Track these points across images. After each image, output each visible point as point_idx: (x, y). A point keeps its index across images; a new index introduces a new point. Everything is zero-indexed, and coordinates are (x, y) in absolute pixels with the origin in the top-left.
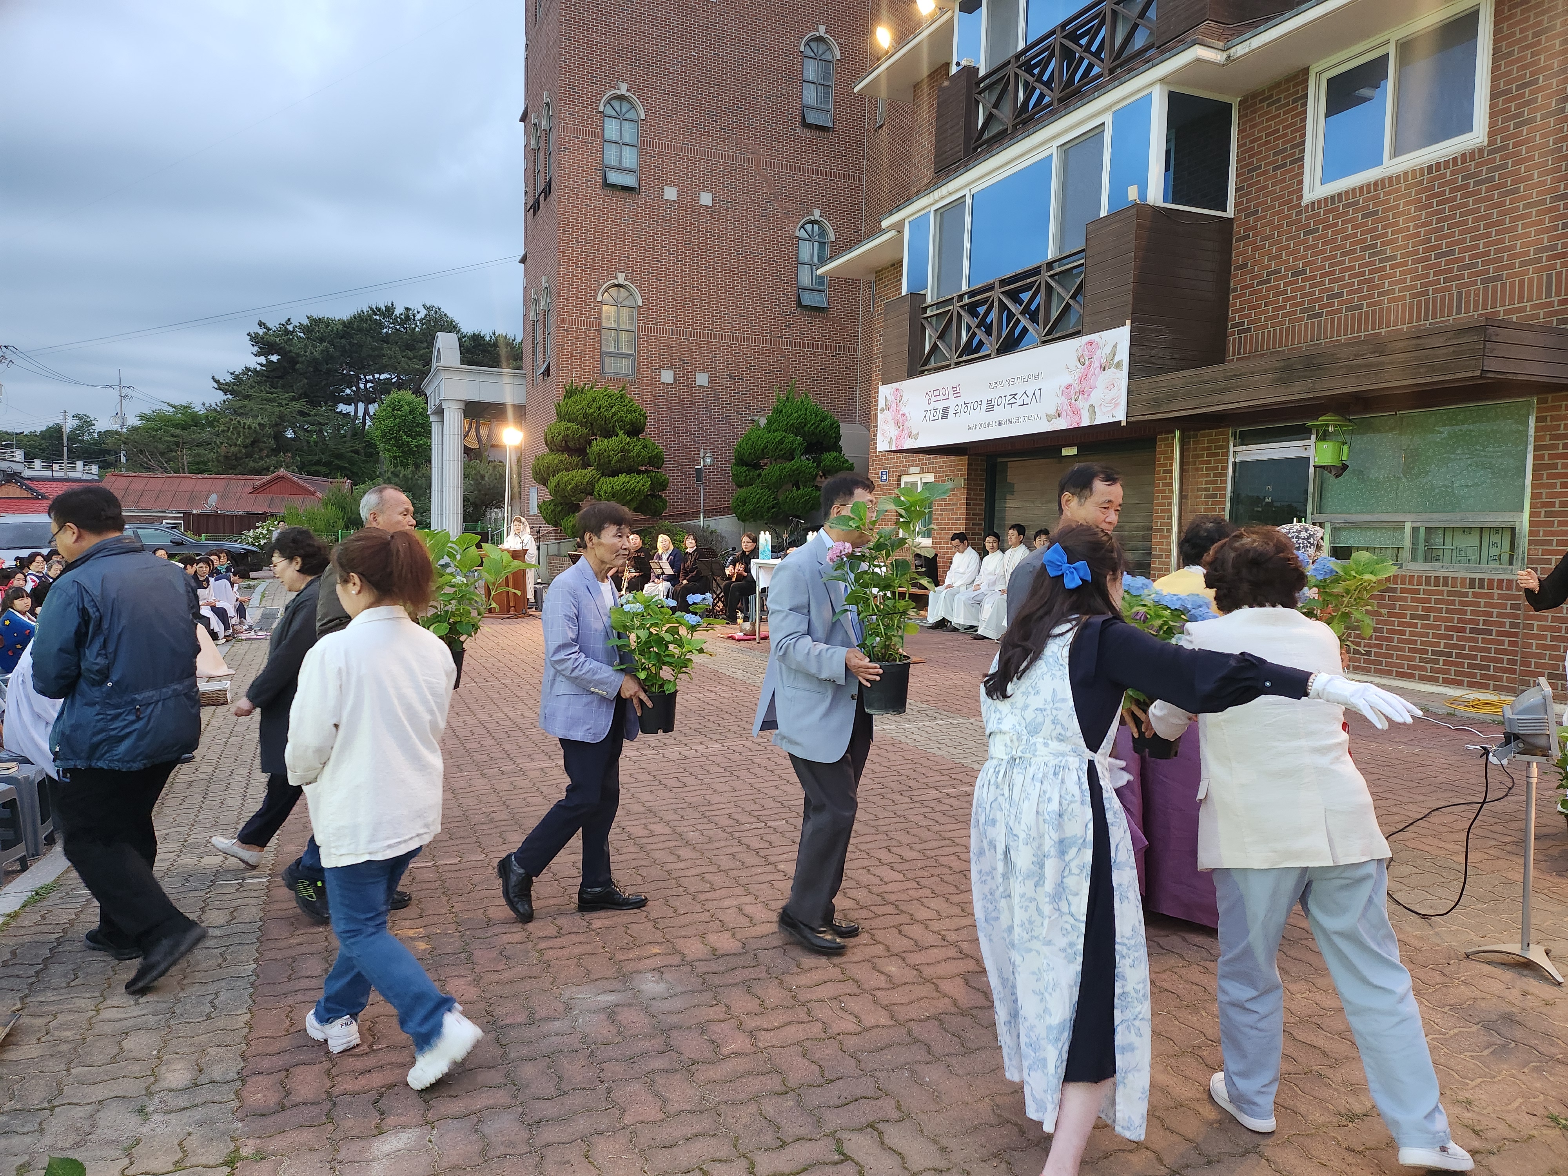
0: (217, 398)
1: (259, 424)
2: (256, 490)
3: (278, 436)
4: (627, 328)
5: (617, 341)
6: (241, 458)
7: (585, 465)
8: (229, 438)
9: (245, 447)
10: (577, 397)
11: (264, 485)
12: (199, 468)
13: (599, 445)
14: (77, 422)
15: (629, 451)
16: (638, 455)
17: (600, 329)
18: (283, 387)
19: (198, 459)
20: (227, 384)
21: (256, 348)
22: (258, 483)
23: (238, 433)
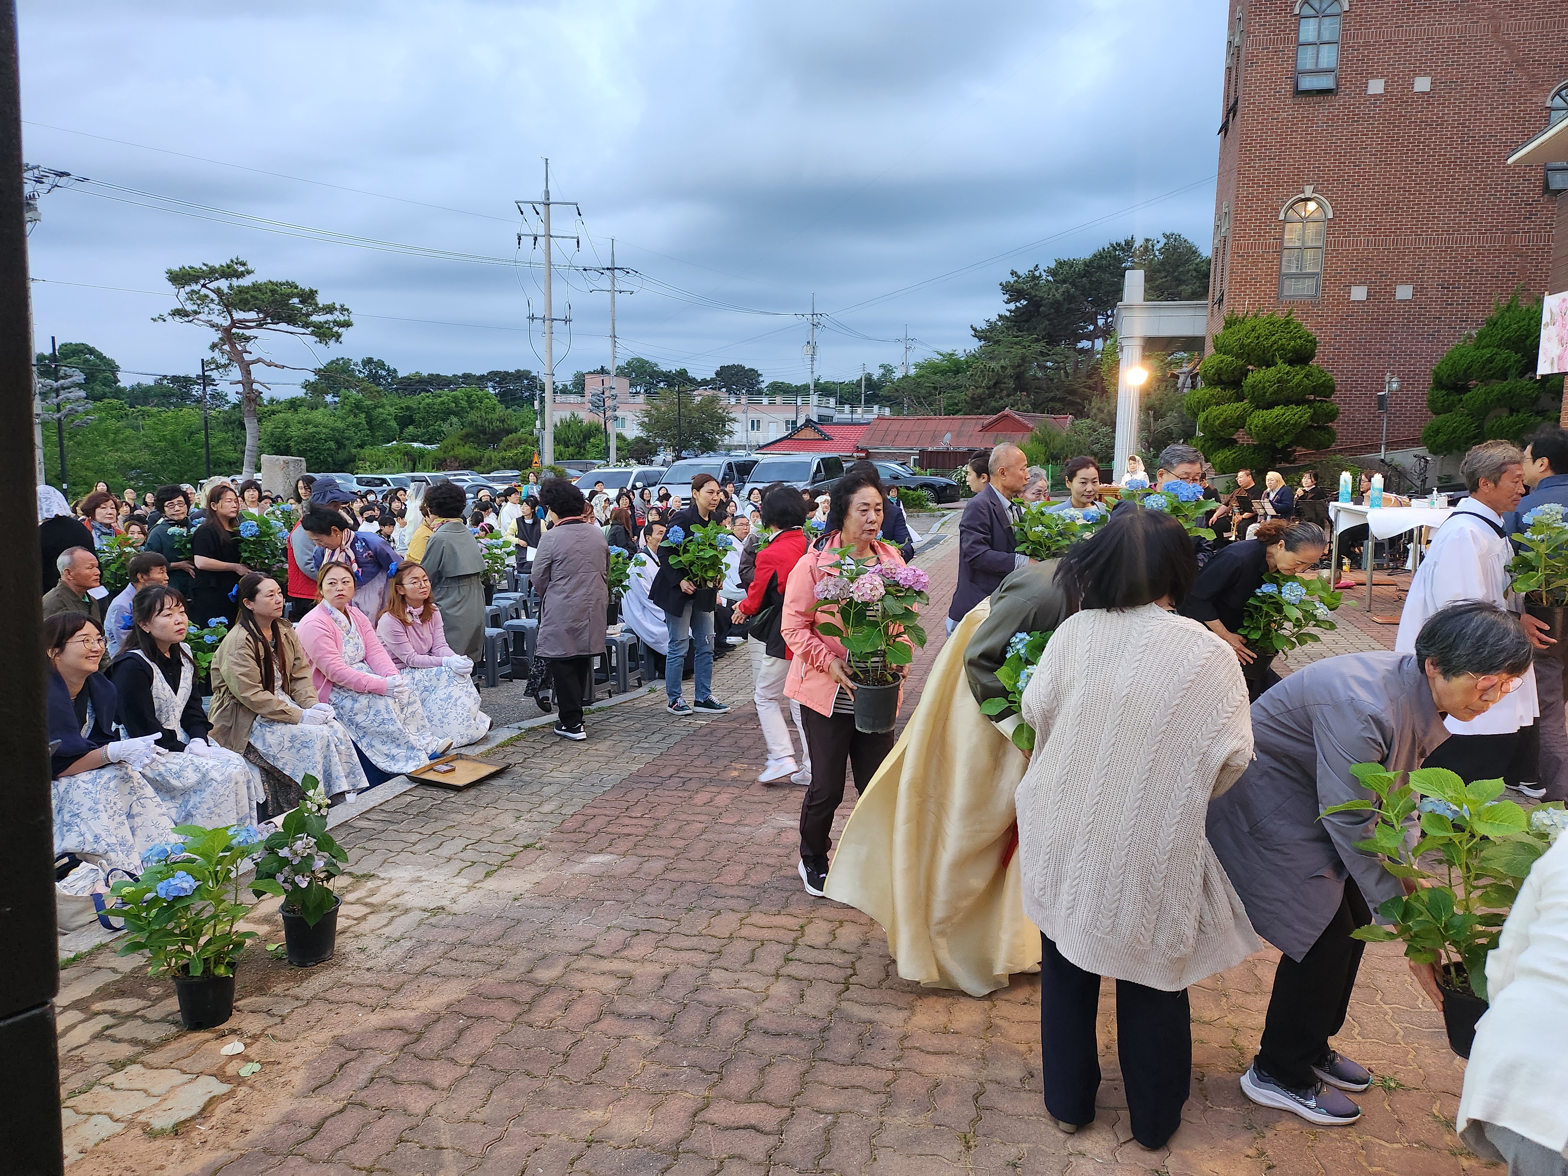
0: (974, 345)
1: (1002, 367)
2: (985, 429)
3: (1019, 377)
4: (1314, 245)
5: (1300, 260)
6: (985, 399)
7: (1240, 398)
8: (976, 381)
9: (989, 388)
10: (1236, 328)
11: (990, 424)
12: (952, 410)
13: (1257, 376)
14: (882, 371)
15: (1288, 381)
16: (1298, 385)
17: (1280, 248)
18: (1028, 329)
19: (951, 402)
20: (983, 331)
21: (1007, 296)
22: (986, 422)
23: (984, 376)
